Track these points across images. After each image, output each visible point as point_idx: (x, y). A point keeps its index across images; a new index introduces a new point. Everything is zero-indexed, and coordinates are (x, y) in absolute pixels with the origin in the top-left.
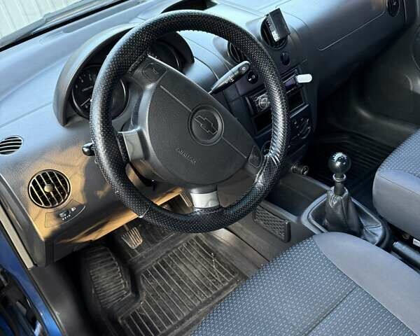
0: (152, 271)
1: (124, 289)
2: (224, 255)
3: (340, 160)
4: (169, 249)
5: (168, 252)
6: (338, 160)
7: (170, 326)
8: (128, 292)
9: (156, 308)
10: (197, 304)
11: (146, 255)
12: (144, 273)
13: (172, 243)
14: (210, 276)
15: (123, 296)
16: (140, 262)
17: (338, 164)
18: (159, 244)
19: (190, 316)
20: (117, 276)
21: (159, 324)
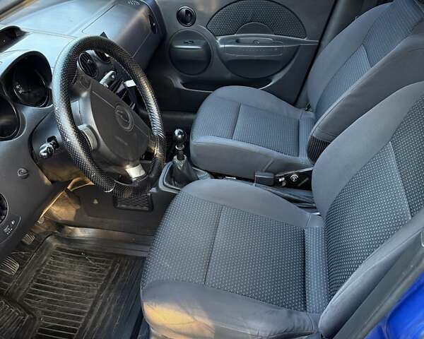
0: (33, 292)
1: (19, 315)
2: (94, 250)
3: (180, 133)
4: (38, 268)
5: (38, 271)
6: (179, 134)
7: (83, 320)
8: (25, 316)
9: (58, 315)
10: (96, 293)
11: (19, 282)
12: (26, 297)
13: (38, 263)
14: (91, 270)
15: (22, 321)
16: (15, 291)
17: (180, 136)
18: (26, 268)
19: (95, 304)
20: (5, 308)
21: (71, 324)
